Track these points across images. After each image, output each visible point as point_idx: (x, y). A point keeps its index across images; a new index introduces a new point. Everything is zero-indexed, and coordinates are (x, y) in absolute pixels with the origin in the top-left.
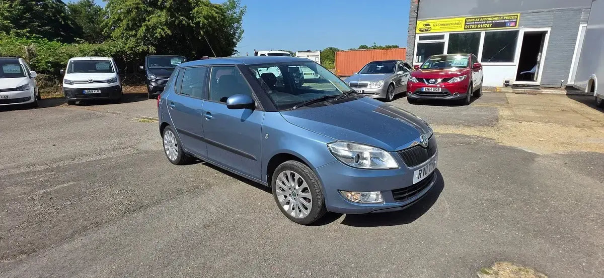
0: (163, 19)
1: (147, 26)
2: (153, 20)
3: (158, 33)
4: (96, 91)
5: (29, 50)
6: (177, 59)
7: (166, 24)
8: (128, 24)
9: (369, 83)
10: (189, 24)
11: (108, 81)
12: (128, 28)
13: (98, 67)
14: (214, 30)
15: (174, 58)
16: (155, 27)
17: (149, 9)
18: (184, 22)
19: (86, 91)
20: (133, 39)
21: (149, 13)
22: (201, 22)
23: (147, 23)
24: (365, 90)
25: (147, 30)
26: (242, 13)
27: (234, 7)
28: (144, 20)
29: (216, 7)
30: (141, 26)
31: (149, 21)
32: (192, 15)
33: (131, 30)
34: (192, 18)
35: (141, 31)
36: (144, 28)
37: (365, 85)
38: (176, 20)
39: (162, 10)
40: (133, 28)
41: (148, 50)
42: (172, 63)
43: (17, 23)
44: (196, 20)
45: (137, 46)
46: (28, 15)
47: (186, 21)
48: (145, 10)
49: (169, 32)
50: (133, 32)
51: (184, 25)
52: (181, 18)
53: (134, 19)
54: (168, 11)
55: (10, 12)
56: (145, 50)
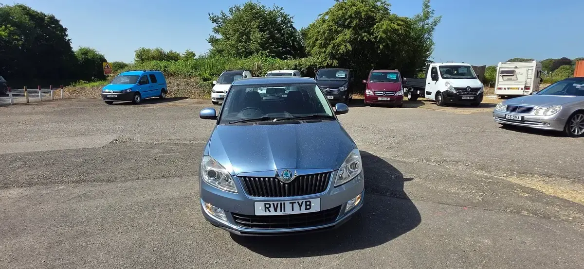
0: (347, 37)
1: (334, 44)
2: (339, 38)
3: (342, 49)
5: (258, 65)
6: (342, 72)
7: (350, 41)
8: (321, 43)
9: (536, 107)
10: (369, 40)
12: (321, 47)
14: (394, 43)
15: (340, 72)
16: (339, 45)
17: (340, 29)
18: (365, 38)
20: (323, 55)
21: (338, 32)
22: (379, 37)
23: (335, 41)
24: (525, 116)
25: (334, 46)
26: (435, 23)
27: (427, 18)
28: (333, 39)
29: (402, 21)
30: (330, 44)
31: (336, 39)
32: (372, 31)
33: (323, 47)
34: (371, 34)
35: (329, 49)
36: (331, 46)
37: (529, 110)
38: (358, 37)
39: (349, 29)
40: (324, 46)
41: (332, 64)
42: (337, 75)
43: (264, 46)
44: (375, 35)
45: (324, 61)
46: (270, 41)
47: (367, 37)
48: (336, 31)
49: (350, 48)
50: (324, 49)
51: (365, 41)
52: (363, 34)
53: (326, 39)
54: (353, 29)
55: (261, 39)
56: (330, 64)
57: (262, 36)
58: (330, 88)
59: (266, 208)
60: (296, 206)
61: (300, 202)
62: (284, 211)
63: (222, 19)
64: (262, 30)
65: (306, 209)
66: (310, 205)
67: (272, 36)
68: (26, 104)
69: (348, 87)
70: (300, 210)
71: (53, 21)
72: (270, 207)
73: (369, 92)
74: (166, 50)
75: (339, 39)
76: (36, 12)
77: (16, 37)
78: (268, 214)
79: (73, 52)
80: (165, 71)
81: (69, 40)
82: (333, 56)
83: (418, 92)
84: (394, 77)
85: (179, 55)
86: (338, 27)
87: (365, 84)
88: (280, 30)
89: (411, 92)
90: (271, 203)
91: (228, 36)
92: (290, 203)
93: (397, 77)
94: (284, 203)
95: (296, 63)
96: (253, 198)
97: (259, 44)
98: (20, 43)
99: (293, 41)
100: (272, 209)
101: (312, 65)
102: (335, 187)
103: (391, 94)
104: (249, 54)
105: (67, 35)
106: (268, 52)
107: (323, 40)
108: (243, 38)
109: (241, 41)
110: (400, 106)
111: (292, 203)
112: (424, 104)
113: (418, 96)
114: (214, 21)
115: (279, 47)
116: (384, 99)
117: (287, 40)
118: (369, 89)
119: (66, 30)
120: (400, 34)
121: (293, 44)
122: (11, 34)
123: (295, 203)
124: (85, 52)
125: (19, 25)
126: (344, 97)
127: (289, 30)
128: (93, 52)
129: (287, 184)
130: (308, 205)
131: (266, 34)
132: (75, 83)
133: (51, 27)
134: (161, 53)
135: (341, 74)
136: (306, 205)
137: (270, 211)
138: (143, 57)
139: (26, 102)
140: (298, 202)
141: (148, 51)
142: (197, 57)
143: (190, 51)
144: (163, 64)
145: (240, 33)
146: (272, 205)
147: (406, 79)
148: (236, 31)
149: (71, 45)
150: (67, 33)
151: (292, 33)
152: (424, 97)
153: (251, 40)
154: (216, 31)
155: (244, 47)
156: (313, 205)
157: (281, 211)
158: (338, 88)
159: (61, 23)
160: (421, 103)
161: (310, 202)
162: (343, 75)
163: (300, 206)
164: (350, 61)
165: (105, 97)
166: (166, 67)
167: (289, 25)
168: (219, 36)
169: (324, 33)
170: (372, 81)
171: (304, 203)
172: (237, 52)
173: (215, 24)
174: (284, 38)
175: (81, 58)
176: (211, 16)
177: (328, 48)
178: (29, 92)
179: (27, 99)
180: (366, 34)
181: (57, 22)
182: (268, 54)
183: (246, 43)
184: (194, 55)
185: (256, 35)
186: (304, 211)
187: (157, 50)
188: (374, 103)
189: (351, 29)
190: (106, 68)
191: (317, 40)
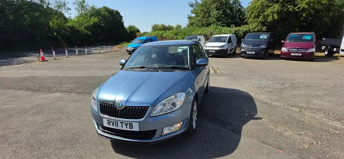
0: (276, 9)
1: (264, 15)
3: (270, 19)
4: (214, 51)
5: (210, 32)
6: (265, 35)
7: (277, 12)
8: (255, 15)
10: (294, 10)
11: (219, 47)
12: (255, 17)
13: (222, 39)
14: (317, 11)
15: (263, 35)
16: (268, 16)
18: (290, 9)
19: (210, 51)
20: (256, 23)
22: (302, 7)
23: (265, 13)
25: (264, 17)
28: (264, 11)
30: (261, 16)
31: (267, 11)
32: (296, 3)
34: (296, 6)
38: (285, 8)
39: (277, 4)
40: (257, 17)
41: (261, 29)
42: (261, 37)
43: (218, 19)
44: (298, 6)
45: (257, 27)
46: (223, 16)
47: (292, 8)
48: (267, 6)
49: (276, 17)
50: (257, 19)
51: (290, 11)
52: (289, 6)
53: (259, 12)
54: (281, 3)
55: (217, 15)
56: (260, 29)
57: (218, 13)
58: (253, 46)
59: (108, 123)
60: (124, 125)
61: (126, 123)
62: (118, 127)
63: (195, 4)
64: (218, 9)
65: (130, 128)
66: (132, 126)
67: (224, 12)
68: (98, 53)
69: (267, 45)
70: (127, 128)
71: (118, 13)
72: (110, 123)
73: (284, 49)
74: (167, 25)
75: (269, 11)
76: (111, 9)
77: (102, 22)
78: (109, 126)
79: (124, 28)
80: (161, 36)
81: (123, 22)
82: (263, 24)
83: (335, 50)
84: (309, 38)
85: (173, 27)
86: (269, 3)
87: (283, 43)
88: (231, 9)
89: (328, 49)
90: (111, 120)
91: (198, 15)
92: (120, 122)
93: (312, 38)
94: (117, 122)
95: (236, 29)
96: (102, 115)
97: (215, 18)
98: (103, 24)
99: (239, 15)
100: (111, 124)
101: (248, 31)
102: (150, 117)
103: (304, 51)
104: (208, 25)
105: (123, 20)
106: (221, 23)
107: (257, 12)
108: (206, 15)
109: (204, 18)
110: (312, 60)
111: (122, 123)
112: (339, 59)
113: (335, 52)
114: (192, 6)
115: (228, 19)
116: (296, 54)
117: (236, 14)
118: (284, 47)
119: (122, 17)
120: (323, 4)
121: (240, 17)
122: (100, 20)
123: (123, 123)
124: (131, 27)
125: (104, 16)
126: (263, 53)
127: (238, 8)
128: (134, 27)
129: (120, 110)
130: (131, 126)
131: (221, 12)
132: (122, 43)
133: (116, 16)
134: (164, 26)
135: (264, 37)
136: (130, 126)
137: (110, 125)
138: (155, 29)
139: (99, 52)
140: (125, 123)
141: (158, 25)
142: (182, 28)
143: (179, 24)
144: (161, 32)
145: (205, 12)
146: (111, 122)
147: (324, 39)
148: (202, 11)
149: (124, 24)
150: (123, 19)
151: (240, 9)
152: (339, 53)
153: (211, 16)
154: (192, 12)
155: (206, 20)
156: (134, 126)
157: (116, 126)
158: (259, 46)
159: (120, 14)
160: (337, 58)
161: (132, 124)
162: (265, 37)
163: (126, 125)
164: (278, 26)
165: (127, 51)
166: (162, 34)
167: (238, 4)
168: (193, 15)
169: (258, 8)
170: (288, 41)
171: (128, 124)
172: (202, 24)
173: (192, 8)
174: (233, 13)
175: (128, 31)
176: (190, 3)
177: (260, 18)
178: (106, 47)
179: (100, 51)
180: (291, 6)
181: (119, 13)
182: (220, 24)
183: (207, 18)
184: (181, 27)
185: (215, 13)
186: (128, 129)
187: (162, 25)
188: (288, 57)
189: (279, 4)
190: (138, 35)
191: (253, 13)
